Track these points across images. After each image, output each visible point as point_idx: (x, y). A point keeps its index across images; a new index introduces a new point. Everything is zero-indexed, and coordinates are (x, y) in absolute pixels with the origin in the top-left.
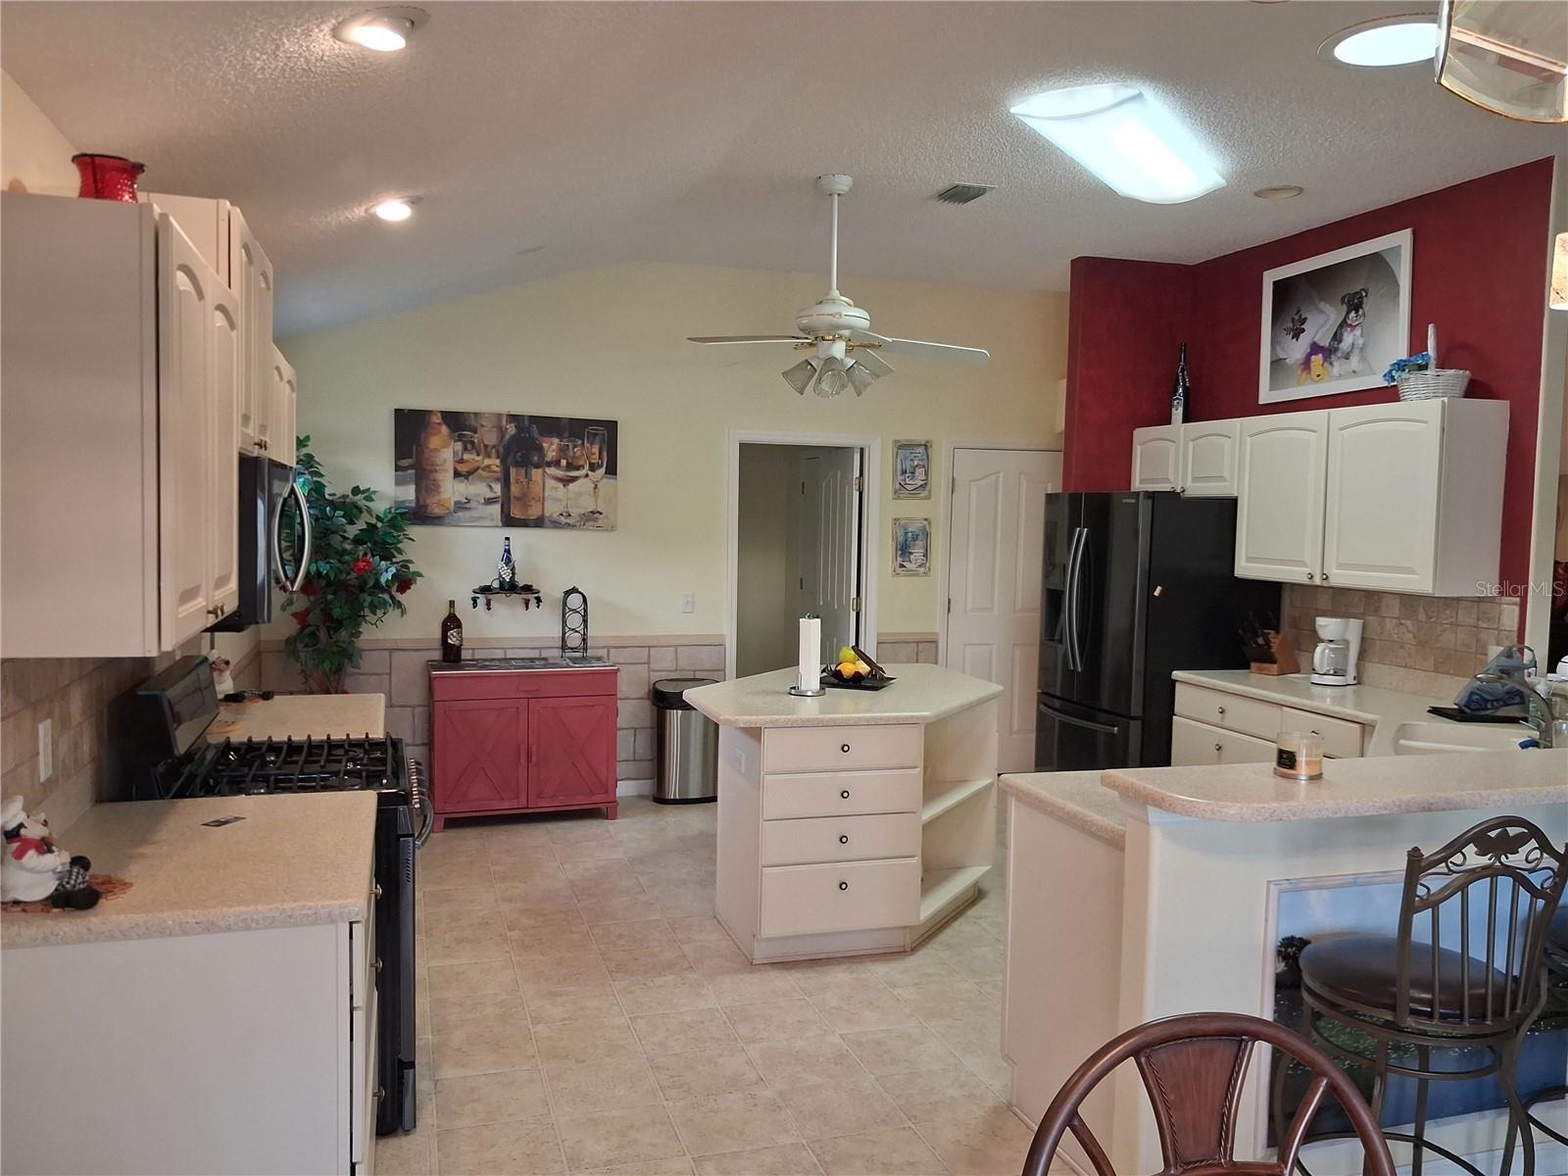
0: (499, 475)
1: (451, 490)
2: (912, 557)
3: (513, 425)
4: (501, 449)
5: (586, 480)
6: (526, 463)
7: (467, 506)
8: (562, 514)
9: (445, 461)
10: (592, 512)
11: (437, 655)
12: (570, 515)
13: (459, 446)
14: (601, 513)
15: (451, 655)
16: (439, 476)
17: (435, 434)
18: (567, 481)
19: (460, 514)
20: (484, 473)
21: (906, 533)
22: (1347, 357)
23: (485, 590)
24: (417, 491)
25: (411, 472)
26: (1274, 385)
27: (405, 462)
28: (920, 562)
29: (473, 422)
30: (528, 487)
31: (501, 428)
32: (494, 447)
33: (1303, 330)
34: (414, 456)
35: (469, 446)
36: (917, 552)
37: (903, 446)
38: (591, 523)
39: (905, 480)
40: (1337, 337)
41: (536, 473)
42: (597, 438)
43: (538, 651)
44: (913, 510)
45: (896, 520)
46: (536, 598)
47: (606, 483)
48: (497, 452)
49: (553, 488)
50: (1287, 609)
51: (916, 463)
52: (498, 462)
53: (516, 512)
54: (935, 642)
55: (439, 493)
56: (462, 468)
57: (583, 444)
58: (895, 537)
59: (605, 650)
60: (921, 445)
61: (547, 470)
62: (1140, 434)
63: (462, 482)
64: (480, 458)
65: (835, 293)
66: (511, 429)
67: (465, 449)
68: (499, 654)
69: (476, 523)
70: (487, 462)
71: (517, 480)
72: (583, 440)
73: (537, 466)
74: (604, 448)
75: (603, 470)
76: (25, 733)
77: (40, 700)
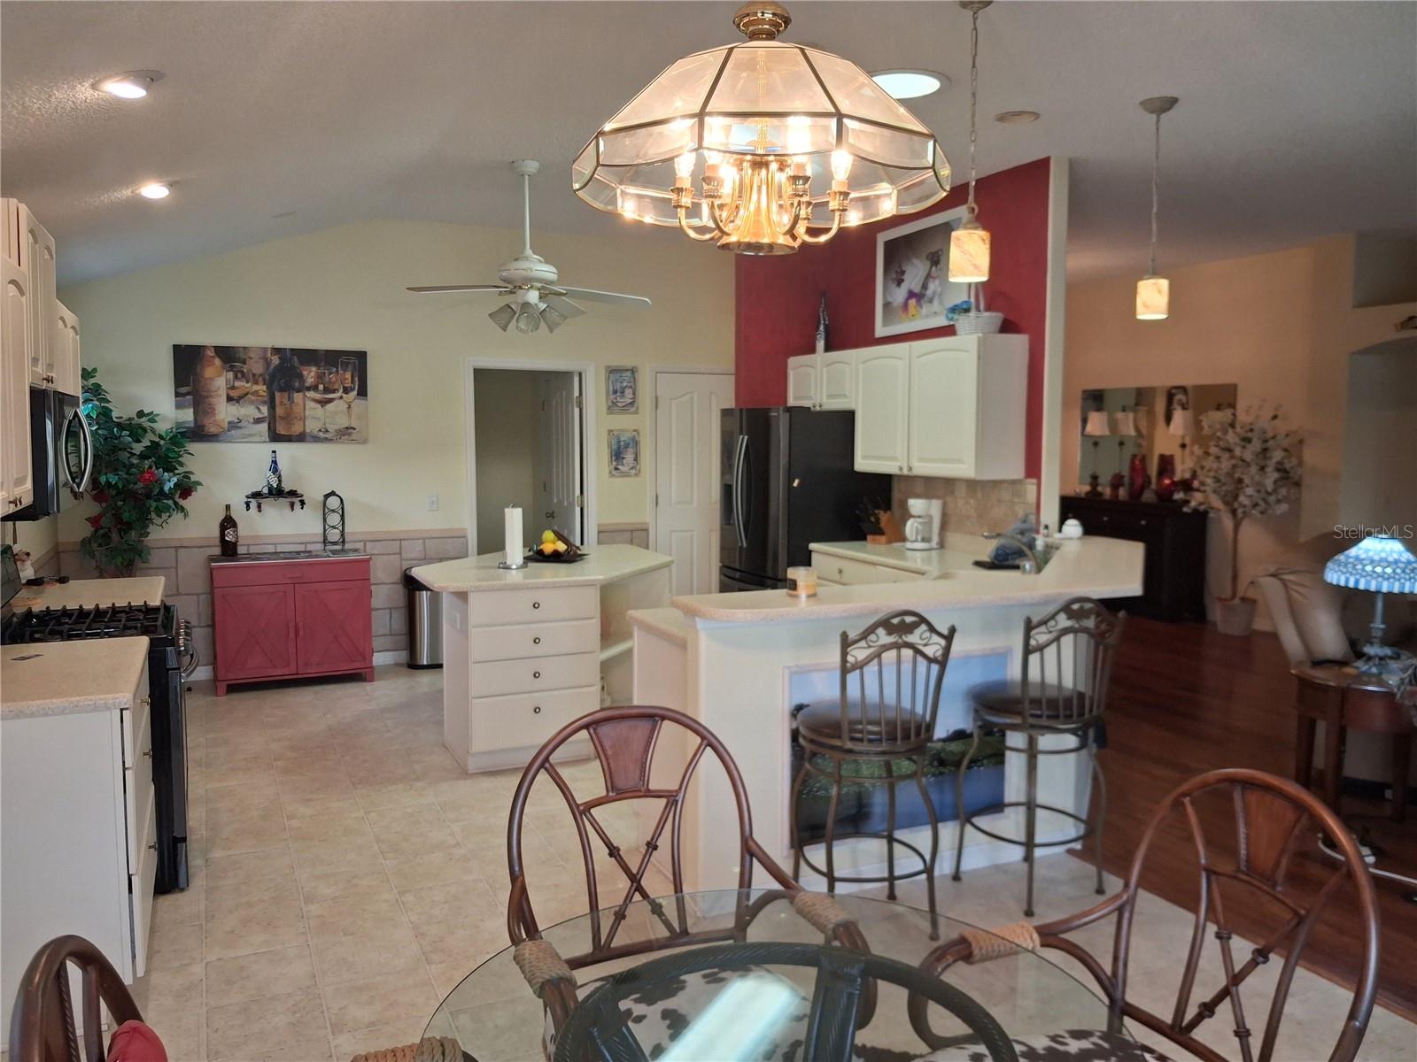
0: (266, 399)
1: (225, 412)
2: (625, 461)
3: (277, 357)
4: (267, 377)
5: (341, 401)
6: (288, 388)
7: (239, 425)
8: (320, 430)
9: (219, 388)
10: (347, 428)
11: (217, 551)
12: (327, 431)
13: (231, 375)
14: (354, 429)
15: (229, 550)
16: (214, 401)
17: (209, 366)
18: (324, 403)
19: (233, 432)
20: (253, 398)
21: (619, 442)
22: (931, 301)
23: (257, 495)
24: (195, 413)
25: (189, 397)
26: (885, 323)
27: (183, 390)
28: (631, 465)
29: (242, 356)
30: (291, 409)
31: (267, 359)
32: (261, 375)
33: (903, 280)
34: (192, 384)
35: (240, 375)
36: (629, 457)
37: (612, 371)
38: (346, 437)
39: (616, 399)
40: (925, 287)
41: (298, 397)
42: (350, 366)
43: (303, 546)
44: (624, 422)
45: (610, 431)
46: (300, 501)
47: (358, 404)
48: (264, 379)
49: (311, 408)
50: (896, 495)
51: (625, 384)
52: (264, 388)
53: (281, 429)
54: (647, 530)
55: (214, 414)
56: (234, 394)
57: (337, 371)
58: (610, 446)
59: (362, 543)
60: (627, 370)
61: (308, 394)
62: (793, 362)
63: (233, 405)
64: (249, 385)
65: (529, 252)
66: (276, 360)
67: (236, 377)
68: (271, 549)
69: (247, 438)
70: (255, 388)
71: (282, 402)
72: (337, 368)
73: (299, 391)
74: (356, 374)
75: (355, 393)
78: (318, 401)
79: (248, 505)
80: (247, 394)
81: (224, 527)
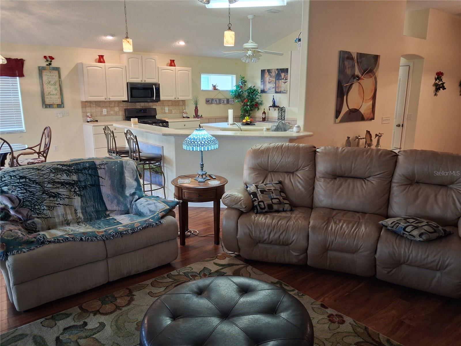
0: (275, 82)
6: (279, 79)
29: (271, 71)
30: (279, 84)
32: (274, 76)
49: (283, 84)
52: (275, 79)
53: (277, 90)
61: (282, 81)
64: (272, 79)
65: (251, 41)
66: (277, 72)
69: (271, 93)
76: (99, 109)
77: (103, 107)
78: (284, 82)
79: (269, 109)
80: (272, 81)
81: (263, 114)
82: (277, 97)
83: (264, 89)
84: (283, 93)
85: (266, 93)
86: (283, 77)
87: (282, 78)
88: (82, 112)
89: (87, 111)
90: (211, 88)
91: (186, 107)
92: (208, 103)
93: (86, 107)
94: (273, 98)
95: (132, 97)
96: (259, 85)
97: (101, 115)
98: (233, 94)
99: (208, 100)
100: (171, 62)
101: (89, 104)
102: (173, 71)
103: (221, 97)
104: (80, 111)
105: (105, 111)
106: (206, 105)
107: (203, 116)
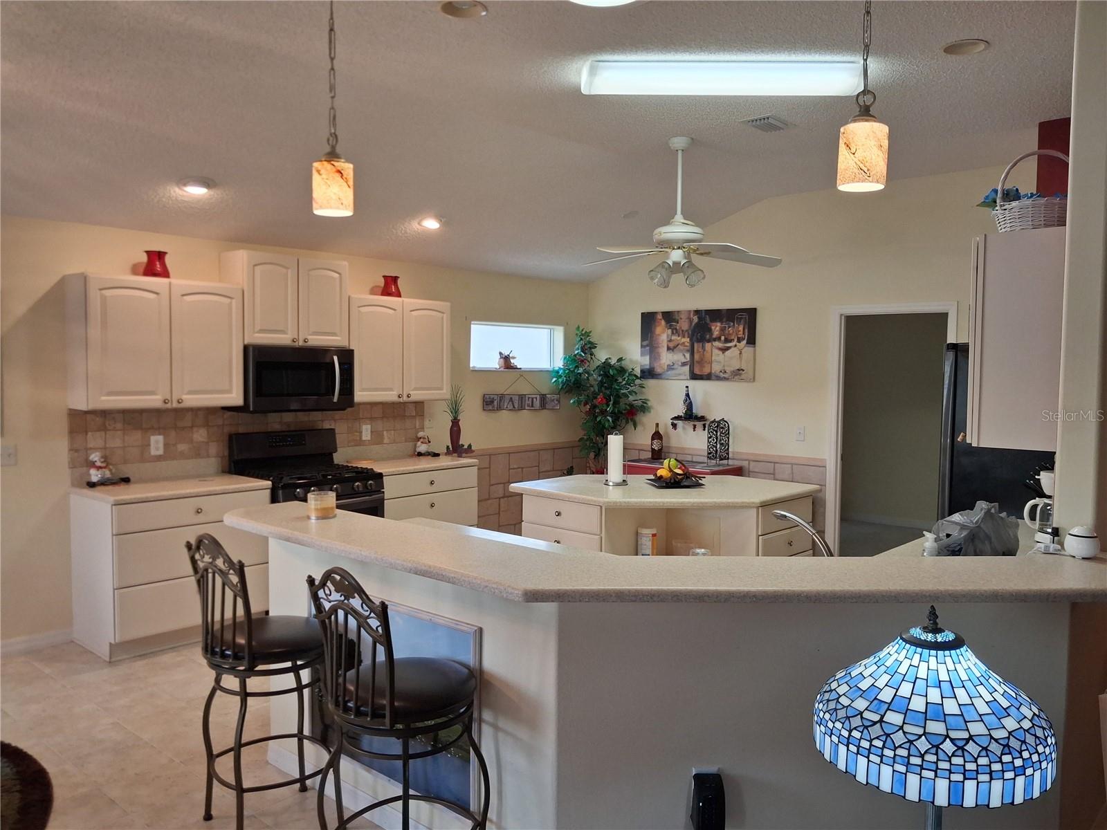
0: (689, 348)
1: (666, 358)
3: (696, 316)
4: (690, 332)
5: (735, 348)
6: (702, 340)
7: (673, 367)
8: (721, 371)
9: (663, 341)
10: (738, 370)
12: (725, 372)
13: (670, 331)
14: (743, 370)
15: (656, 455)
16: (660, 350)
17: (658, 326)
18: (724, 350)
19: (669, 372)
20: (682, 347)
23: (678, 418)
24: (650, 359)
25: (648, 348)
27: (645, 343)
29: (677, 317)
30: (703, 355)
31: (690, 319)
32: (687, 331)
34: (649, 338)
35: (675, 331)
38: (738, 377)
41: (708, 346)
42: (742, 321)
47: (748, 351)
48: (688, 333)
49: (717, 354)
52: (688, 340)
53: (697, 371)
55: (660, 359)
56: (671, 345)
57: (734, 325)
59: (747, 462)
61: (715, 344)
63: (671, 353)
64: (680, 338)
65: (679, 217)
66: (696, 319)
67: (673, 333)
69: (678, 378)
70: (683, 340)
71: (698, 350)
72: (734, 322)
73: (709, 341)
74: (747, 326)
75: (745, 342)
76: (135, 437)
77: (152, 428)
78: (720, 349)
79: (674, 426)
80: (678, 345)
81: (653, 439)
82: (699, 389)
83: (654, 368)
84: (718, 378)
85: (661, 379)
86: (716, 333)
87: (714, 336)
88: (71, 450)
89: (91, 445)
90: (494, 363)
91: (427, 423)
92: (490, 408)
93: (86, 433)
94: (685, 393)
95: (258, 393)
96: (635, 355)
97: (144, 456)
98: (560, 380)
99: (490, 398)
100: (387, 284)
101: (98, 419)
102: (395, 310)
103: (525, 389)
104: (61, 447)
105: (157, 442)
106: (484, 413)
107: (473, 448)
